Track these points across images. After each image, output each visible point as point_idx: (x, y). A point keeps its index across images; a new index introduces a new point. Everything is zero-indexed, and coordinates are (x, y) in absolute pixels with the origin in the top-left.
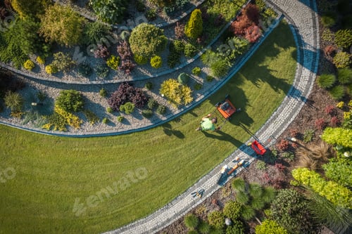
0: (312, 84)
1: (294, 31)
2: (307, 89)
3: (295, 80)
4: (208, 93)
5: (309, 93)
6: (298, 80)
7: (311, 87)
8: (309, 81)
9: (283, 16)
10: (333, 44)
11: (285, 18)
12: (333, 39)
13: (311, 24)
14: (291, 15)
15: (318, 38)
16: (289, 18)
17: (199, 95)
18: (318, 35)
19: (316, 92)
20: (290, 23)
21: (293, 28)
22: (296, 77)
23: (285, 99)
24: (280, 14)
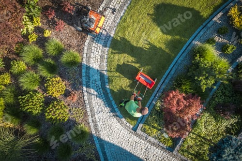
0: (85, 55)
1: (117, 110)
2: (89, 48)
3: (106, 56)
4: (209, 25)
5: (86, 44)
6: (102, 57)
7: (85, 51)
8: (90, 57)
9: (135, 129)
10: (69, 105)
11: (132, 127)
12: (70, 111)
13: (99, 125)
14: (124, 132)
15: (88, 109)
16: (126, 127)
17: (218, 22)
18: (89, 113)
19: (79, 46)
20: (123, 119)
21: (118, 113)
22: (106, 60)
23: (113, 32)
24: (139, 131)
